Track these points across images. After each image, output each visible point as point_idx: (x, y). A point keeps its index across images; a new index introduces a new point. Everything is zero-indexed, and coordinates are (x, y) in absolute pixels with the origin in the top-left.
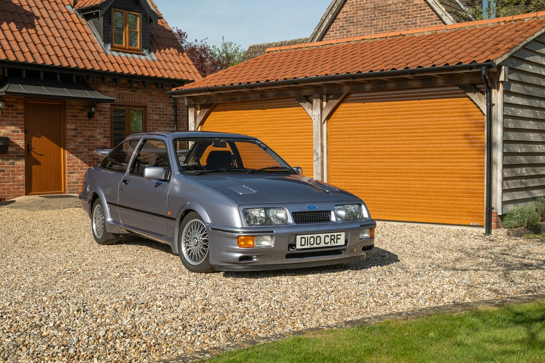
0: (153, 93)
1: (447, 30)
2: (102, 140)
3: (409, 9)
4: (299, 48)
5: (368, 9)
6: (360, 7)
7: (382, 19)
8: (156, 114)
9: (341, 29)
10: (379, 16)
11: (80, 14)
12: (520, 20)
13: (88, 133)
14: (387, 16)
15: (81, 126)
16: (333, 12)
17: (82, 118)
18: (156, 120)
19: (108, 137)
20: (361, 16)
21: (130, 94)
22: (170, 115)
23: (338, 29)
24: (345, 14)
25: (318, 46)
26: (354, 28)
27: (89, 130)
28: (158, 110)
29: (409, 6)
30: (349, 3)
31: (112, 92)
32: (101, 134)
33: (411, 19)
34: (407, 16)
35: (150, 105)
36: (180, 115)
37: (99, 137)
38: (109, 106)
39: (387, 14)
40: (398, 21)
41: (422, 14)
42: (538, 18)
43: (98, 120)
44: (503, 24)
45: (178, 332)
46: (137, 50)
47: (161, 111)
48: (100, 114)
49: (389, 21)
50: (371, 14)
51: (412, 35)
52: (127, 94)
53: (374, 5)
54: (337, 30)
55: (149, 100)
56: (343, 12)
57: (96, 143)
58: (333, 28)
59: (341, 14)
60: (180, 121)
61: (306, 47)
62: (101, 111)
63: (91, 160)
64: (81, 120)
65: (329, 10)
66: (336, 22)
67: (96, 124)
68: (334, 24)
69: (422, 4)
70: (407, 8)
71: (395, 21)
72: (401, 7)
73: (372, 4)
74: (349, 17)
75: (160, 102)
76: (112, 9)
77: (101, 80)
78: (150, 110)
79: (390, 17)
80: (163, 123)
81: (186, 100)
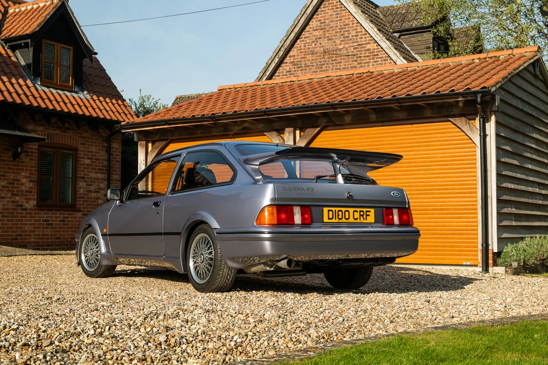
0: (85, 135)
1: (418, 67)
2: (27, 185)
3: (361, 54)
4: (256, 85)
5: (317, 53)
6: (308, 51)
7: (332, 64)
8: (88, 158)
9: (288, 74)
10: (329, 61)
11: (6, 45)
12: (495, 57)
13: (12, 176)
14: (338, 61)
15: (5, 168)
16: (280, 56)
17: (5, 159)
18: (87, 165)
19: (34, 181)
20: (309, 60)
21: (60, 134)
22: (102, 160)
23: (284, 73)
24: (292, 58)
25: (276, 84)
26: (302, 73)
27: (13, 173)
28: (90, 154)
29: (361, 51)
30: (296, 47)
31: (41, 131)
32: (26, 177)
33: (363, 65)
34: (359, 62)
35: (81, 148)
36: (113, 161)
37: (24, 181)
38: (36, 147)
39: (338, 59)
40: (349, 67)
41: (375, 60)
42: (514, 56)
43: (23, 162)
44: (477, 61)
45: (250, 337)
46: (69, 87)
47: (94, 156)
48: (26, 155)
49: (340, 66)
50: (320, 59)
51: (381, 72)
52: (57, 134)
53: (324, 50)
54: (283, 75)
55: (80, 142)
56: (290, 57)
57: (21, 188)
58: (279, 73)
59: (288, 58)
60: (113, 167)
61: (264, 85)
62: (28, 152)
63: (14, 207)
64: (5, 161)
65: (275, 54)
66: (283, 67)
67: (22, 166)
68: (280, 68)
69: (374, 49)
70: (358, 53)
71: (347, 66)
72: (353, 52)
73: (322, 49)
74: (297, 62)
75: (92, 145)
76: (44, 41)
77: (29, 117)
78: (81, 154)
79: (341, 62)
80: (95, 169)
81: (136, 135)
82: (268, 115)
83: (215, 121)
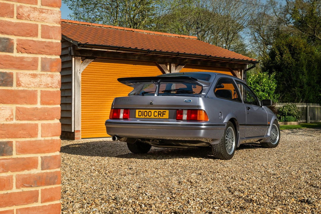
81: (72, 51)
82: (177, 55)
83: (148, 53)
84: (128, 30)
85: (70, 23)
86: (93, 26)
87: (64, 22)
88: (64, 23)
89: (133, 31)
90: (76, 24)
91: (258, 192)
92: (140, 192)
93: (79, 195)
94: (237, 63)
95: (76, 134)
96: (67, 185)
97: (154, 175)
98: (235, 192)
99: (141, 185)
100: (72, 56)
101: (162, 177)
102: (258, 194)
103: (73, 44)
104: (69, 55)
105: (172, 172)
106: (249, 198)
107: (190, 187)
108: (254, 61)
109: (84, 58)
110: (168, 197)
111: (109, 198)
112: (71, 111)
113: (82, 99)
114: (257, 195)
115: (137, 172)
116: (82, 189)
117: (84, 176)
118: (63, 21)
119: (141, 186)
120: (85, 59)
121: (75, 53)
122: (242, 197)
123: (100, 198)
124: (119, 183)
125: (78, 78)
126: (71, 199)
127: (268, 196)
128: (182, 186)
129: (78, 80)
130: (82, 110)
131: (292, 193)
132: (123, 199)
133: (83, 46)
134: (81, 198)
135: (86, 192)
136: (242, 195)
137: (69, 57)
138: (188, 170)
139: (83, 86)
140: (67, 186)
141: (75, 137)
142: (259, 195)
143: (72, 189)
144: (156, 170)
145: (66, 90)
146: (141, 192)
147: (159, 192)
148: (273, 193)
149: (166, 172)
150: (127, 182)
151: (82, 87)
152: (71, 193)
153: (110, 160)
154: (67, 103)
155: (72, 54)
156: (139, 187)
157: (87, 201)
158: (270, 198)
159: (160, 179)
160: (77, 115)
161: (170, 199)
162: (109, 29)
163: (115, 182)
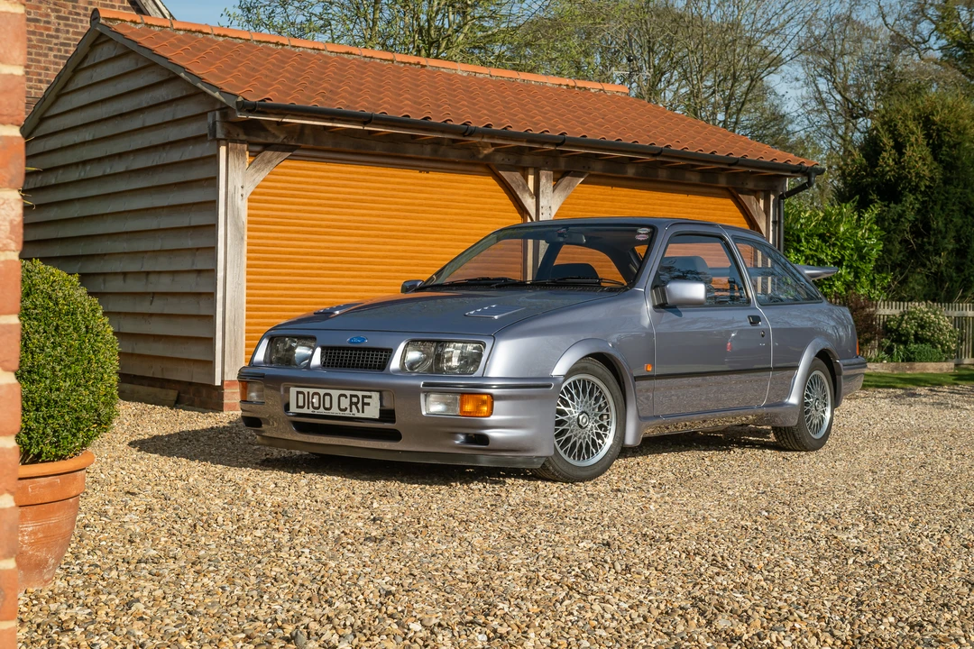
81: (218, 124)
82: (558, 145)
83: (464, 136)
84: (405, 63)
85: (219, 35)
86: (294, 46)
87: (200, 32)
88: (200, 36)
89: (423, 66)
90: (241, 39)
91: (799, 619)
92: (386, 613)
93: (175, 618)
94: (752, 173)
95: (227, 391)
96: (145, 576)
97: (451, 545)
98: (720, 617)
99: (398, 585)
100: (218, 142)
101: (475, 555)
102: (797, 625)
103: (222, 102)
104: (209, 138)
105: (512, 534)
106: (765, 642)
107: (564, 594)
108: (810, 165)
109: (258, 149)
110: (480, 633)
111: (273, 634)
112: (212, 318)
113: (248, 281)
114: (793, 629)
115: (394, 534)
116: (191, 596)
117: (213, 546)
118: (199, 28)
119: (393, 589)
120: (260, 152)
121: (228, 133)
122: (740, 638)
123: (243, 632)
124: (323, 572)
125: (236, 213)
126: (140, 633)
127: (833, 635)
128: (539, 590)
129: (237, 217)
130: (248, 317)
131: (917, 625)
132: (323, 638)
133: (252, 108)
134: (177, 630)
135: (201, 609)
136: (741, 629)
137: (208, 144)
138: (568, 529)
139: (254, 238)
140: (142, 582)
141: (225, 401)
142: (801, 630)
143: (159, 593)
144: (461, 528)
145: (198, 249)
146: (391, 609)
147: (455, 612)
148: (852, 624)
149: (493, 534)
150: (351, 569)
151: (251, 241)
152: (148, 612)
153: (318, 486)
154: (200, 294)
155: (220, 135)
156: (389, 593)
157: (194, 642)
158: (839, 643)
159: (467, 559)
160: (230, 331)
161: (489, 639)
162: (346, 56)
163: (309, 571)
